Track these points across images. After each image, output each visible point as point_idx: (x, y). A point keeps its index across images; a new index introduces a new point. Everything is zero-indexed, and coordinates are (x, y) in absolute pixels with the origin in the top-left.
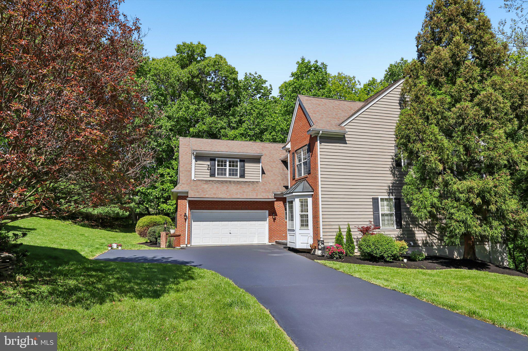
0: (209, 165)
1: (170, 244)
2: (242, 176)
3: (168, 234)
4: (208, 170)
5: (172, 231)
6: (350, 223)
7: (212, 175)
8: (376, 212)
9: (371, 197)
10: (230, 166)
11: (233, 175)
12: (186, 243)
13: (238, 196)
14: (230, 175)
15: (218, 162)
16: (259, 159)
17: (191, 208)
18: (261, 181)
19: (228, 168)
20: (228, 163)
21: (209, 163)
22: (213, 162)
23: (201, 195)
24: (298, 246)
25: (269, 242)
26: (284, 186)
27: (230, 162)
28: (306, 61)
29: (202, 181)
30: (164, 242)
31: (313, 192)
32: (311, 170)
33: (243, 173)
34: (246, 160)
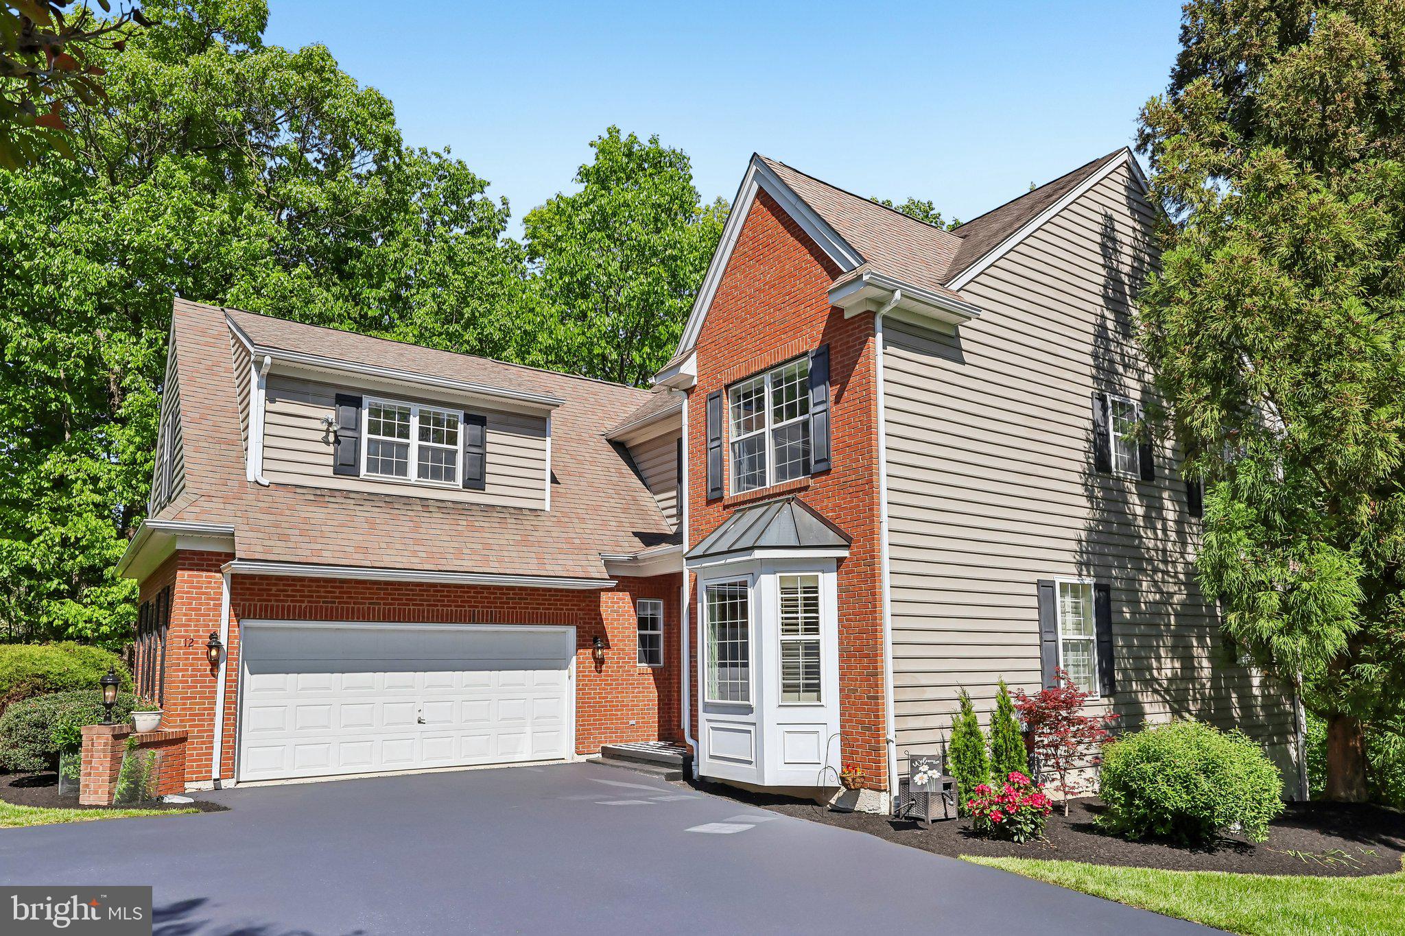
0: (330, 424)
1: (136, 783)
2: (475, 482)
3: (126, 735)
4: (328, 443)
5: (145, 722)
6: (1007, 678)
7: (346, 468)
8: (1049, 637)
9: (1035, 577)
10: (424, 435)
11: (436, 474)
12: (216, 775)
13: (467, 565)
14: (422, 472)
15: (374, 412)
16: (544, 420)
17: (242, 611)
18: (548, 508)
19: (414, 441)
20: (414, 424)
21: (330, 414)
22: (350, 411)
23: (299, 552)
24: (774, 776)
25: (579, 753)
26: (635, 534)
27: (424, 419)
28: (623, 138)
29: (299, 490)
30: (100, 775)
31: (847, 547)
32: (835, 458)
33: (477, 470)
34: (489, 418)
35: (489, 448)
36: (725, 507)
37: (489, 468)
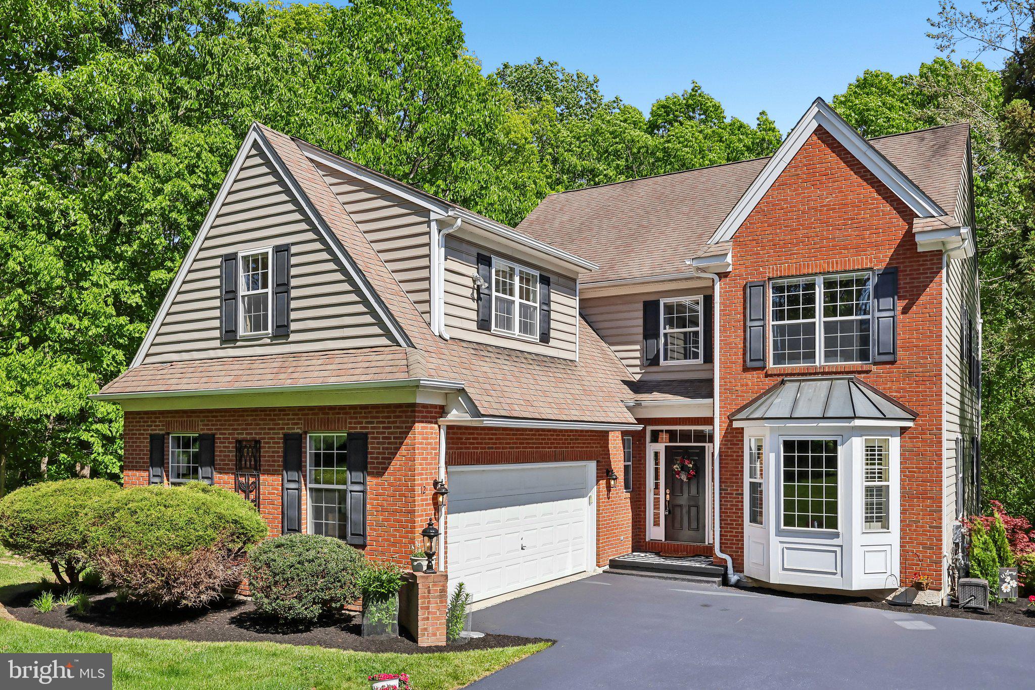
0: (474, 281)
2: (545, 338)
4: (473, 300)
7: (484, 325)
10: (521, 293)
14: (521, 327)
15: (497, 271)
16: (575, 281)
17: (448, 458)
18: (577, 359)
19: (517, 300)
20: (517, 283)
21: (474, 272)
22: (485, 270)
24: (859, 583)
25: (599, 566)
27: (521, 279)
29: (464, 344)
30: (438, 619)
31: (914, 420)
32: (900, 353)
33: (546, 326)
34: (553, 278)
35: (553, 306)
36: (767, 376)
37: (553, 324)
